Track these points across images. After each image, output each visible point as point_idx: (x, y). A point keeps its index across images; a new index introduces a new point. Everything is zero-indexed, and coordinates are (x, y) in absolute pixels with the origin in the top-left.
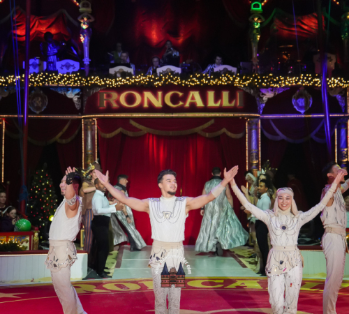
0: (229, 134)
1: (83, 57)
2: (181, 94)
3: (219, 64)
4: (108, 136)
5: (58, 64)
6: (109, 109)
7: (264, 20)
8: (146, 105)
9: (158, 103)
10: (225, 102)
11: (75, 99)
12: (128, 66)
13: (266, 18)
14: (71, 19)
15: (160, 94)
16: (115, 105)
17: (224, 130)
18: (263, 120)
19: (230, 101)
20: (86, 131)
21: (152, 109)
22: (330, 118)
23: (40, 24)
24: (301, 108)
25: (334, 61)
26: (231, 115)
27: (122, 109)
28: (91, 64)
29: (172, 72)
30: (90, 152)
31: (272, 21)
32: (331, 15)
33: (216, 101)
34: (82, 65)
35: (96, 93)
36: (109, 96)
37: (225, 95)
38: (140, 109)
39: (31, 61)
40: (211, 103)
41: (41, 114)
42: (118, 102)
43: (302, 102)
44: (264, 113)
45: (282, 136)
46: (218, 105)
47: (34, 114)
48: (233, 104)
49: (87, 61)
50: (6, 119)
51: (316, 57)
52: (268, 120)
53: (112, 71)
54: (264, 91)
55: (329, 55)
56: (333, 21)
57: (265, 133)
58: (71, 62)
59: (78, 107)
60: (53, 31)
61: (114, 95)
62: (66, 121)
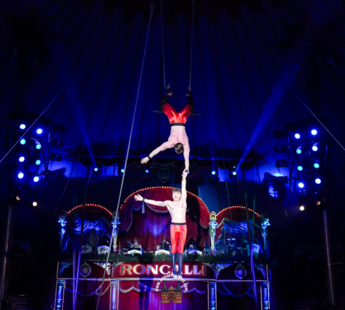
0: (197, 291)
1: (113, 244)
2: (169, 267)
3: (192, 249)
4: (125, 291)
5: (99, 248)
6: (127, 275)
7: (217, 224)
8: (148, 273)
9: (155, 272)
10: (195, 272)
11: (107, 269)
12: (139, 249)
13: (219, 224)
14: (108, 223)
15: (157, 266)
16: (130, 273)
17: (194, 289)
18: (217, 283)
19: (198, 271)
20: (112, 288)
21: (152, 275)
22: (256, 282)
23: (90, 225)
24: (240, 276)
25: (258, 248)
26: (198, 279)
27: (134, 276)
28: (118, 248)
29: (164, 254)
30: (114, 301)
31: (222, 225)
32: (255, 222)
33: (189, 271)
34: (112, 248)
35: (119, 266)
36: (127, 267)
37: (195, 267)
38: (144, 276)
39: (83, 247)
40: (187, 272)
41: (87, 277)
42: (132, 271)
43: (240, 272)
44: (218, 279)
45: (229, 292)
46: (191, 273)
47: (83, 277)
48: (199, 273)
49: (115, 247)
50: (67, 281)
51: (248, 246)
52: (220, 283)
53: (129, 252)
54: (219, 265)
55: (255, 245)
56: (256, 225)
57: (220, 291)
58: (106, 247)
59: (109, 274)
60: (97, 229)
61: (130, 267)
62: (101, 282)
